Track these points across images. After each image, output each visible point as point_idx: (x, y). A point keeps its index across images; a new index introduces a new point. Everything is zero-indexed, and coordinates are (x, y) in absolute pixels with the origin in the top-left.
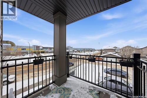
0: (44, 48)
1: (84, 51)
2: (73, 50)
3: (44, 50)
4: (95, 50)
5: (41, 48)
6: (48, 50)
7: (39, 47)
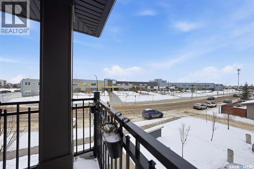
0: (118, 82)
1: (192, 89)
2: (167, 87)
3: (119, 86)
4: (222, 88)
5: (114, 82)
6: (123, 86)
7: (111, 81)
